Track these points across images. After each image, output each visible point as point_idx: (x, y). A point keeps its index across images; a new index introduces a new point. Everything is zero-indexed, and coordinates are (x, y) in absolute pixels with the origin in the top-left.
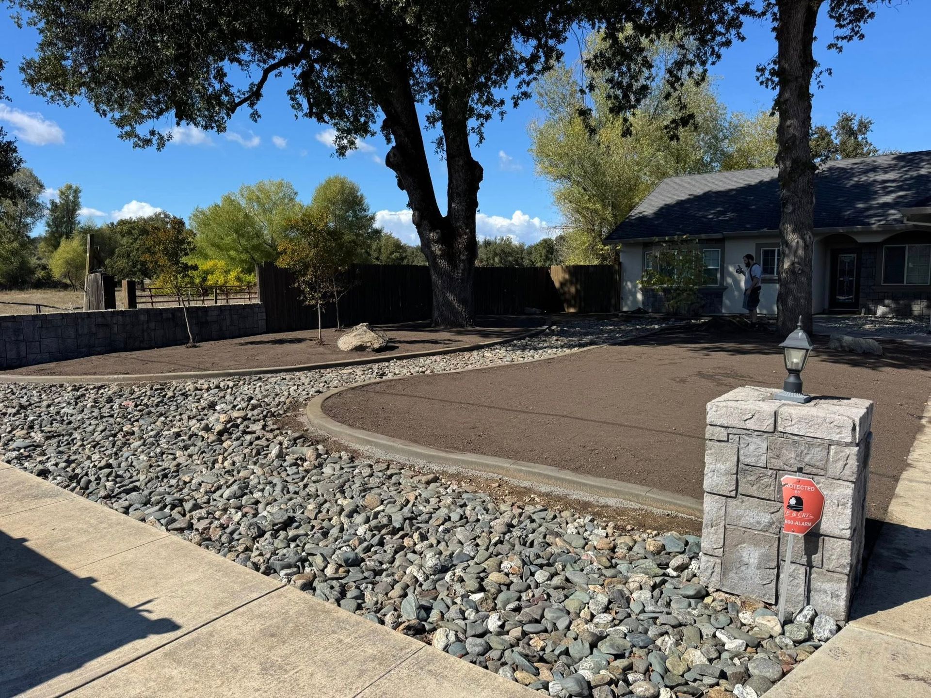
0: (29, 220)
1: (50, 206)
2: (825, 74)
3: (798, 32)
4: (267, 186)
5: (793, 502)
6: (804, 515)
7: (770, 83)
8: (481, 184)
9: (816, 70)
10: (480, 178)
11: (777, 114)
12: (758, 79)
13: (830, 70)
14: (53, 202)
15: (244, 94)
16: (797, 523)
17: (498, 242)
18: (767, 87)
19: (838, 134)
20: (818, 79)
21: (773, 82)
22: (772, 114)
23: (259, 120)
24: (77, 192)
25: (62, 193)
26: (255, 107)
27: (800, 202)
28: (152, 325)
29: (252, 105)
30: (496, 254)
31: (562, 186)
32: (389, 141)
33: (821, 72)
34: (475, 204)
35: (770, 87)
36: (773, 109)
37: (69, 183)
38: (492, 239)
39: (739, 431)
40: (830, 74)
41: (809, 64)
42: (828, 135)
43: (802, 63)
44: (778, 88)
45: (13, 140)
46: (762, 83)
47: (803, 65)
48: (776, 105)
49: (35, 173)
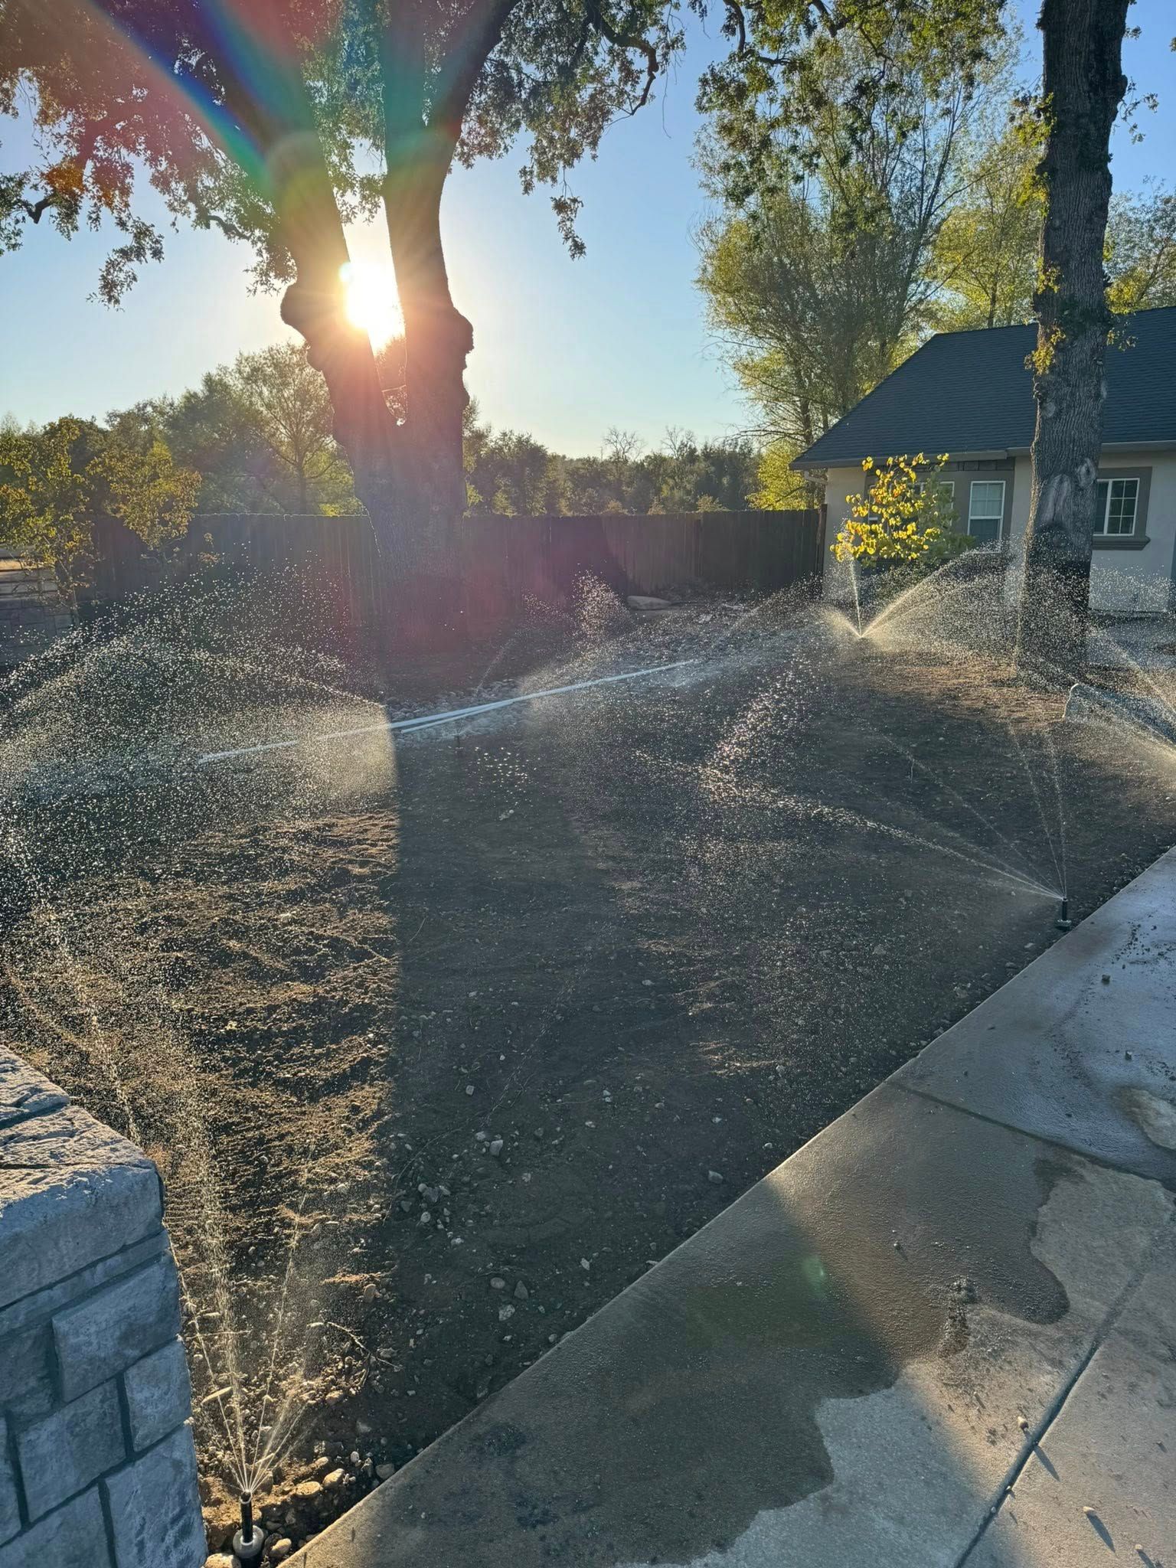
10: (468, 346)
27: (1072, 394)
41: (1110, 85)
43: (1091, 84)
47: (1093, 88)
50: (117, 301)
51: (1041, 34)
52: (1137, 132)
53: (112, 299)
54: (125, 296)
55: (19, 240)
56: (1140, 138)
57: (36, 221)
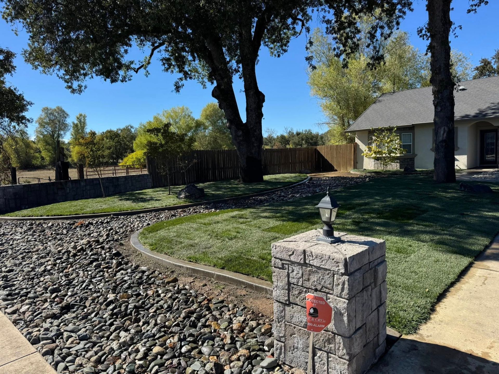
0: (62, 132)
1: (72, 125)
2: (458, 29)
3: (439, 6)
4: (177, 110)
5: (312, 311)
6: (319, 320)
7: (425, 37)
8: (264, 104)
9: (453, 27)
10: (264, 101)
11: (430, 54)
12: (418, 34)
13: (461, 26)
14: (73, 123)
15: (142, 63)
16: (314, 325)
17: (304, 132)
18: (423, 39)
19: (495, 62)
20: (454, 32)
21: (426, 35)
22: (426, 54)
23: (149, 76)
24: (85, 117)
25: (78, 118)
26: (147, 69)
27: (445, 105)
28: (88, 187)
29: (145, 69)
30: (303, 140)
31: (327, 102)
32: (212, 83)
33: (455, 28)
34: (261, 115)
35: (425, 39)
36: (427, 51)
37: (81, 113)
38: (301, 131)
39: (287, 262)
40: (461, 28)
41: (448, 24)
42: (489, 63)
43: (443, 24)
44: (430, 39)
45: (22, 93)
46: (421, 36)
47: (444, 25)
48: (428, 49)
49: (63, 108)
50: (179, 92)
51: (427, 12)
52: (456, 35)
53: (178, 91)
54: (181, 90)
55: (131, 78)
56: (457, 37)
57: (137, 73)
